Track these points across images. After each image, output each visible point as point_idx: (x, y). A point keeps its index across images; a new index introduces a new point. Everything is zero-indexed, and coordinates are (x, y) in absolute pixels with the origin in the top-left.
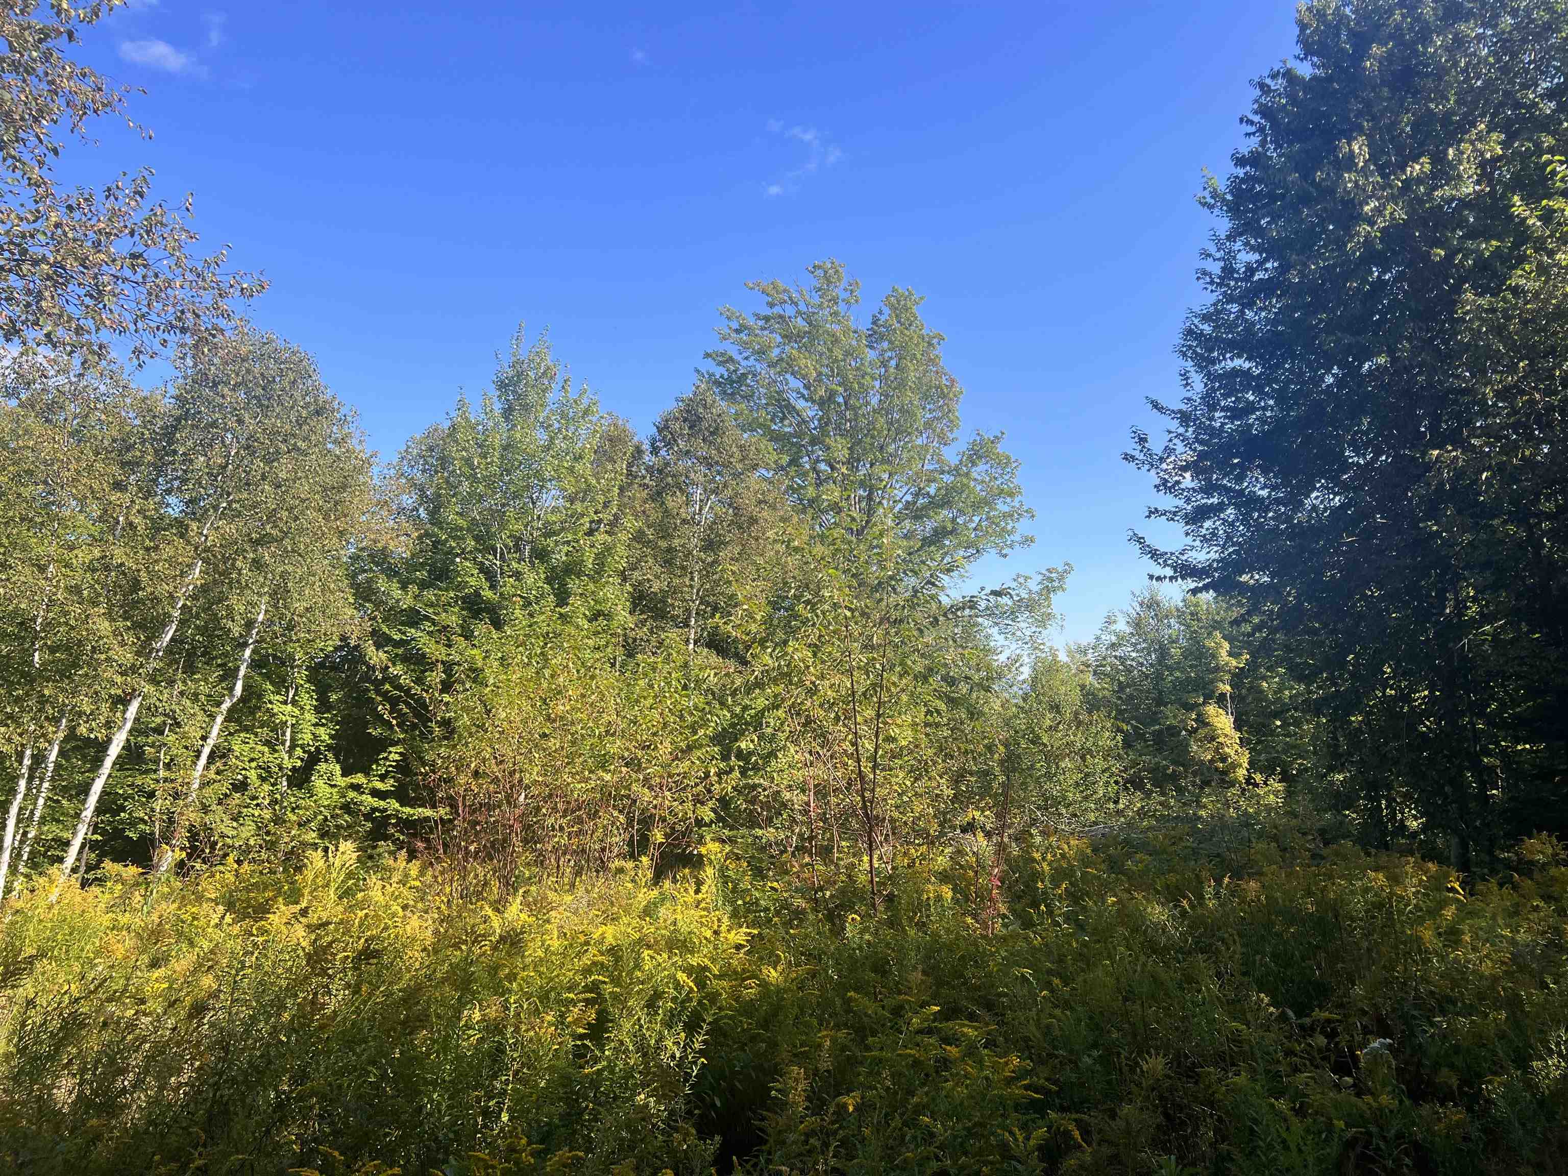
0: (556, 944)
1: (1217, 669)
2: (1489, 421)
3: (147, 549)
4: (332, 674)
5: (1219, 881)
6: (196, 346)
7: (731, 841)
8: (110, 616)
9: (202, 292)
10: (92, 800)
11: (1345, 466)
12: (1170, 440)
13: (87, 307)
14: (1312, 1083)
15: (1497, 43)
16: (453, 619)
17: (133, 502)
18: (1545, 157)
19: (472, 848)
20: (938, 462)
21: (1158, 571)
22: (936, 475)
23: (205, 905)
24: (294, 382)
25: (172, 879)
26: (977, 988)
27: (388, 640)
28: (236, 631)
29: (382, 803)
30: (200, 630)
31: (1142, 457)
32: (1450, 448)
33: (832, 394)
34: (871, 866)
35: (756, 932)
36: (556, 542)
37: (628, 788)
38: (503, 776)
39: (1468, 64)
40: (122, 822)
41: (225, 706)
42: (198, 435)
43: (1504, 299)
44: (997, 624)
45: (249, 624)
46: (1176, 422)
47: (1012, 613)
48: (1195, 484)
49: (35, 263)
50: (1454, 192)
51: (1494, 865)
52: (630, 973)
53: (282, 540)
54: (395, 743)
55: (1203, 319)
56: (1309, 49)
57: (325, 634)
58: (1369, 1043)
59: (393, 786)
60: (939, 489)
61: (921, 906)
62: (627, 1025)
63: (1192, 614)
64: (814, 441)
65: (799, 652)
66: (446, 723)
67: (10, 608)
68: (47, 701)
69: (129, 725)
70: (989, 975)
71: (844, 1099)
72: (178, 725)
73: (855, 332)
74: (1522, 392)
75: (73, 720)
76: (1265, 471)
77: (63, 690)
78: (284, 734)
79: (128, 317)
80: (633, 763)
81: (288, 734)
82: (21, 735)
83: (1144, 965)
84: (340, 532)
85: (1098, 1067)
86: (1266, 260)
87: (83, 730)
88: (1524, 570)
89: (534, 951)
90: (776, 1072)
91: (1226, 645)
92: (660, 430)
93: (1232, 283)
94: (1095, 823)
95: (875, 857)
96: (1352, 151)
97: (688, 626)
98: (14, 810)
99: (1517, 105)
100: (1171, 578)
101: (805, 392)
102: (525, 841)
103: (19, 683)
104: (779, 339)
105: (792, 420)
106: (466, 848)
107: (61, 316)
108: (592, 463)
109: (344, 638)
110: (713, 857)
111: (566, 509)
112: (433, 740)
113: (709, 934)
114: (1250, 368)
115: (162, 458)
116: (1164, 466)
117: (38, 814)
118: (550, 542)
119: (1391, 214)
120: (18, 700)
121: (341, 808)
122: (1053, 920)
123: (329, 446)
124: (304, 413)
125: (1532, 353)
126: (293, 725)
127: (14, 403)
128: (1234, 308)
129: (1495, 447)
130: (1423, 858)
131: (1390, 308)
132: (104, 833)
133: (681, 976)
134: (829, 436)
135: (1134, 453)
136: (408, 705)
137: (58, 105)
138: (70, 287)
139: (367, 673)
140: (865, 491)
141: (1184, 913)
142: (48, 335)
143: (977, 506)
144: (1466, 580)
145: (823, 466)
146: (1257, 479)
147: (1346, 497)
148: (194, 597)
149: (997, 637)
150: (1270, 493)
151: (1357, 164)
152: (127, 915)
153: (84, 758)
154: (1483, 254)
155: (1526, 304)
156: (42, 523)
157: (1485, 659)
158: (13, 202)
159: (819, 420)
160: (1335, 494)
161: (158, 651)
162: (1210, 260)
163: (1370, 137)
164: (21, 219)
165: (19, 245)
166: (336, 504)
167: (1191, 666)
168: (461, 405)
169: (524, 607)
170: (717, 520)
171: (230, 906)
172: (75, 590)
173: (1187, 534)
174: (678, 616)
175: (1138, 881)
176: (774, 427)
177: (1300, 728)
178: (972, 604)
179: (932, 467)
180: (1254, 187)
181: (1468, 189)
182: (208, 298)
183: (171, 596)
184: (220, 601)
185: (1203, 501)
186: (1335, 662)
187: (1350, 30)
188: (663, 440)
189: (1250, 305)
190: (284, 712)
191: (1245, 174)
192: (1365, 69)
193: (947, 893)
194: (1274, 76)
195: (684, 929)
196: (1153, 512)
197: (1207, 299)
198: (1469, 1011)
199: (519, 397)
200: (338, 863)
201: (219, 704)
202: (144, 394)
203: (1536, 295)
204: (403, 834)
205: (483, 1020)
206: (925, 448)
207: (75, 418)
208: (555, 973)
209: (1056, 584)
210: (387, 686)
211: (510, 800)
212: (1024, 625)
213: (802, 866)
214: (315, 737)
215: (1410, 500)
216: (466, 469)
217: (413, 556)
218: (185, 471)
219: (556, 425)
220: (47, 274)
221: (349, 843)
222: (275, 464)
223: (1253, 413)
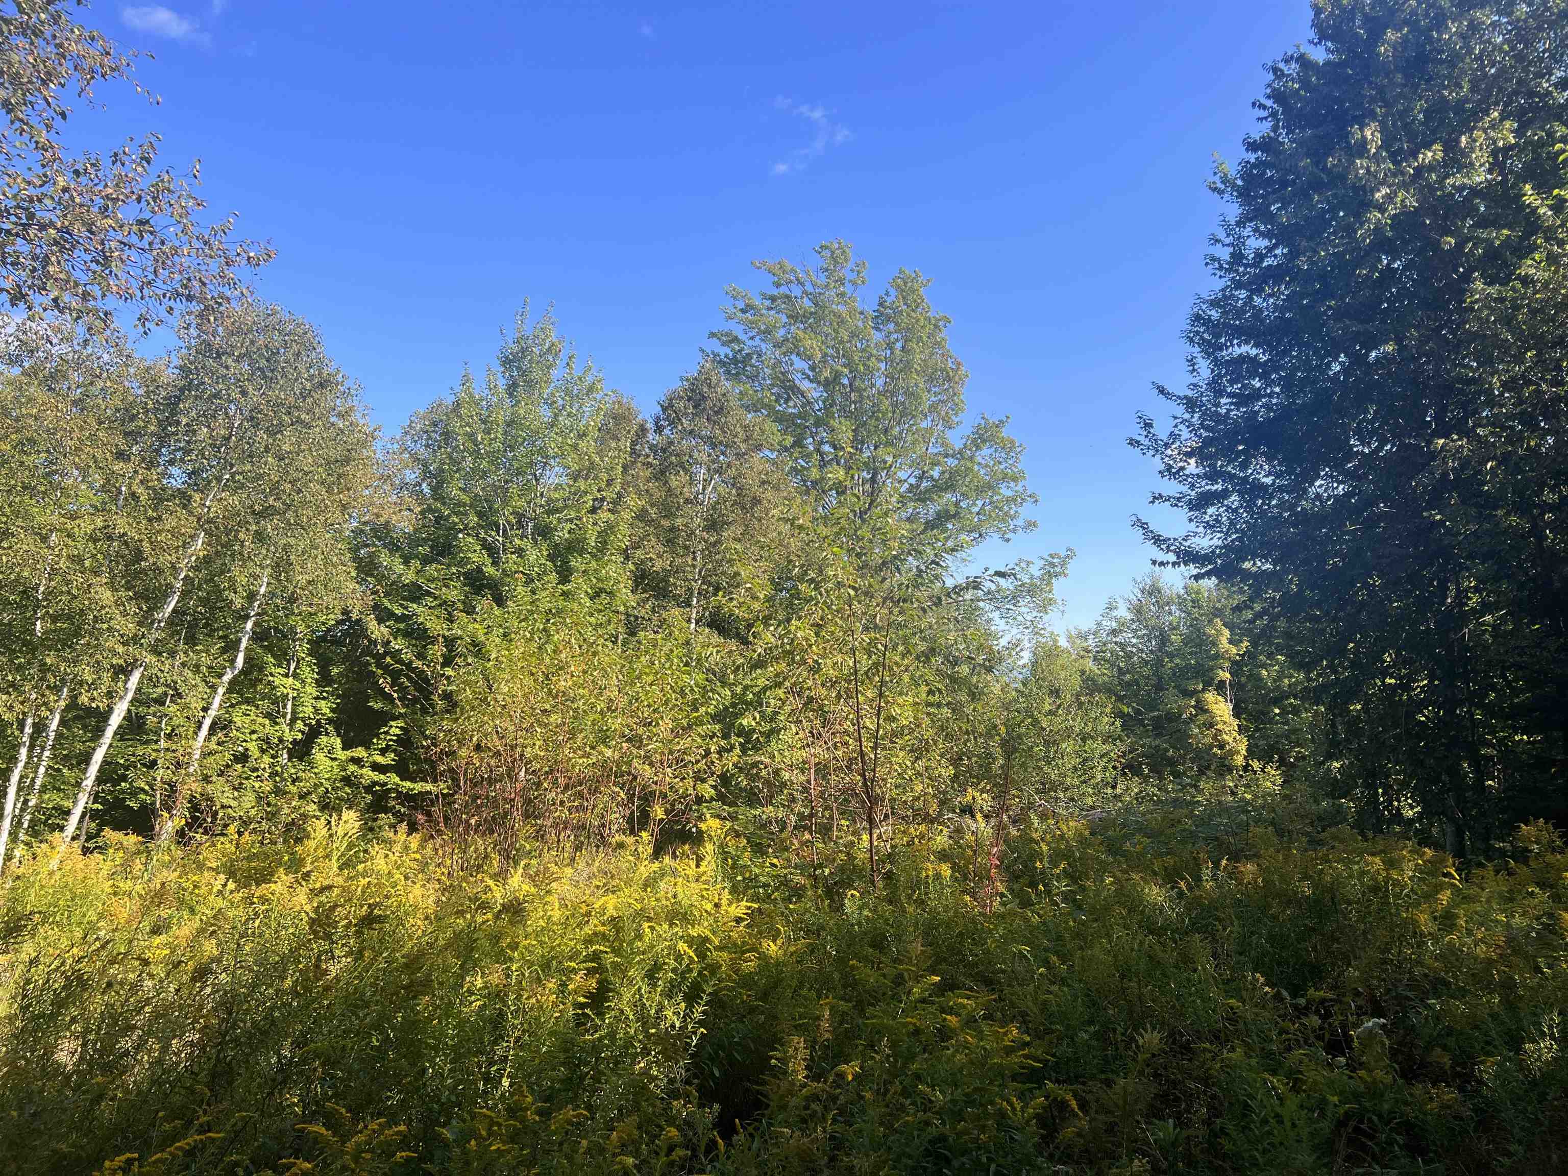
0: (557, 914)
1: (1217, 656)
2: (1495, 411)
3: (150, 520)
4: (333, 648)
5: (1216, 864)
6: (200, 315)
7: (733, 818)
8: (112, 586)
9: (207, 260)
10: (93, 770)
11: (1350, 455)
12: (1176, 426)
13: (95, 272)
14: (1306, 1060)
15: (1511, 31)
16: (453, 594)
17: (136, 472)
18: (1558, 146)
19: (473, 821)
20: (942, 445)
21: (1161, 556)
22: (941, 458)
23: (206, 874)
24: (298, 354)
25: (172, 848)
26: (975, 965)
27: (391, 615)
28: (238, 603)
29: (382, 777)
30: (204, 601)
31: (1147, 442)
32: (1455, 437)
33: (837, 375)
34: (871, 843)
35: (756, 906)
36: (559, 519)
37: (629, 763)
38: (505, 750)
39: (1482, 51)
40: (123, 791)
41: (227, 678)
42: (202, 406)
43: (1513, 289)
44: (998, 608)
45: (251, 596)
46: (1182, 408)
47: (1014, 598)
48: (1200, 471)
49: (43, 227)
50: (1466, 181)
51: (1489, 852)
52: (630, 944)
53: (284, 513)
54: (395, 718)
55: (1211, 305)
56: (1323, 32)
57: (327, 608)
58: (1363, 1023)
59: (393, 760)
60: (943, 472)
61: (918, 884)
62: (628, 994)
63: (1193, 601)
64: (817, 424)
65: (801, 631)
66: (447, 696)
67: (13, 577)
68: (49, 670)
69: (130, 696)
70: (987, 952)
71: (843, 1067)
72: (180, 696)
73: (861, 313)
74: (1529, 383)
75: (74, 689)
76: (1270, 460)
77: (65, 660)
78: (285, 707)
79: (135, 285)
80: (635, 740)
81: (289, 706)
82: (22, 703)
83: (1141, 943)
84: (343, 505)
85: (1094, 1043)
86: (1275, 246)
87: (84, 699)
88: (1525, 561)
89: (535, 921)
90: (775, 1041)
91: (1227, 633)
92: (664, 409)
93: (1241, 269)
94: (1093, 808)
95: (875, 836)
96: (1364, 138)
97: (690, 606)
98: (15, 778)
99: (1531, 94)
100: (1174, 564)
101: (811, 374)
102: (527, 816)
103: (21, 651)
104: (784, 319)
105: (796, 400)
106: (467, 821)
107: (67, 282)
108: (596, 441)
109: (345, 612)
110: (713, 834)
111: (570, 486)
112: (436, 714)
113: (709, 907)
114: (1257, 355)
115: (166, 428)
116: (1169, 452)
117: (38, 782)
118: (553, 519)
119: (1402, 201)
120: (19, 668)
121: (341, 780)
122: (1051, 900)
123: (332, 419)
124: (308, 386)
125: (1540, 342)
126: (294, 698)
127: (16, 371)
128: (1243, 294)
129: (1501, 437)
130: (1419, 844)
131: (1399, 297)
132: (104, 802)
133: (682, 946)
134: (834, 418)
135: (1139, 438)
136: (409, 678)
137: (66, 68)
138: (76, 253)
139: (368, 647)
140: (868, 473)
141: (1181, 894)
142: (55, 300)
143: (981, 490)
144: (1468, 569)
145: (827, 448)
146: (1261, 466)
147: (1351, 485)
148: (196, 569)
149: (998, 621)
150: (1274, 481)
151: (1369, 151)
152: (128, 882)
153: (85, 728)
154: (1493, 243)
155: (1534, 294)
156: (45, 493)
157: (1486, 648)
158: (19, 168)
159: (824, 402)
160: (1339, 483)
161: (160, 622)
162: (1219, 245)
163: (1383, 124)
164: (29, 183)
165: (27, 209)
166: (340, 476)
167: (1191, 654)
168: (466, 380)
169: (527, 583)
170: (722, 500)
171: (231, 874)
172: (77, 560)
173: (1191, 520)
174: (680, 596)
175: (1136, 862)
176: (778, 408)
177: (1299, 717)
178: (975, 584)
179: (936, 451)
180: (1265, 173)
181: (1480, 177)
182: (214, 266)
183: (173, 567)
184: (222, 572)
185: (1208, 488)
186: (1336, 651)
187: (1365, 15)
188: (667, 419)
189: (1259, 291)
190: (285, 684)
191: (1257, 159)
192: (1378, 55)
193: (946, 870)
194: (1287, 61)
195: (685, 902)
196: (1157, 498)
197: (1216, 284)
198: (1462, 993)
199: (524, 373)
200: (340, 833)
201: (220, 676)
202: (146, 364)
203: (1546, 285)
204: (404, 806)
205: (486, 987)
206: (929, 431)
207: (78, 387)
208: (557, 942)
209: (1058, 569)
210: (388, 659)
211: (511, 775)
212: (1025, 609)
213: (802, 844)
214: (317, 710)
215: (1414, 489)
216: (470, 445)
217: (416, 530)
218: (188, 442)
219: (560, 402)
220: (54, 239)
221: (351, 812)
222: (279, 436)
223: (1258, 399)
